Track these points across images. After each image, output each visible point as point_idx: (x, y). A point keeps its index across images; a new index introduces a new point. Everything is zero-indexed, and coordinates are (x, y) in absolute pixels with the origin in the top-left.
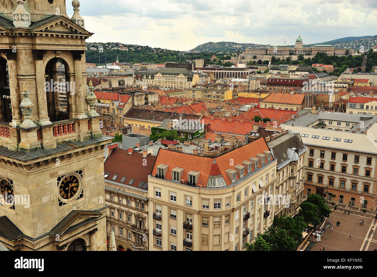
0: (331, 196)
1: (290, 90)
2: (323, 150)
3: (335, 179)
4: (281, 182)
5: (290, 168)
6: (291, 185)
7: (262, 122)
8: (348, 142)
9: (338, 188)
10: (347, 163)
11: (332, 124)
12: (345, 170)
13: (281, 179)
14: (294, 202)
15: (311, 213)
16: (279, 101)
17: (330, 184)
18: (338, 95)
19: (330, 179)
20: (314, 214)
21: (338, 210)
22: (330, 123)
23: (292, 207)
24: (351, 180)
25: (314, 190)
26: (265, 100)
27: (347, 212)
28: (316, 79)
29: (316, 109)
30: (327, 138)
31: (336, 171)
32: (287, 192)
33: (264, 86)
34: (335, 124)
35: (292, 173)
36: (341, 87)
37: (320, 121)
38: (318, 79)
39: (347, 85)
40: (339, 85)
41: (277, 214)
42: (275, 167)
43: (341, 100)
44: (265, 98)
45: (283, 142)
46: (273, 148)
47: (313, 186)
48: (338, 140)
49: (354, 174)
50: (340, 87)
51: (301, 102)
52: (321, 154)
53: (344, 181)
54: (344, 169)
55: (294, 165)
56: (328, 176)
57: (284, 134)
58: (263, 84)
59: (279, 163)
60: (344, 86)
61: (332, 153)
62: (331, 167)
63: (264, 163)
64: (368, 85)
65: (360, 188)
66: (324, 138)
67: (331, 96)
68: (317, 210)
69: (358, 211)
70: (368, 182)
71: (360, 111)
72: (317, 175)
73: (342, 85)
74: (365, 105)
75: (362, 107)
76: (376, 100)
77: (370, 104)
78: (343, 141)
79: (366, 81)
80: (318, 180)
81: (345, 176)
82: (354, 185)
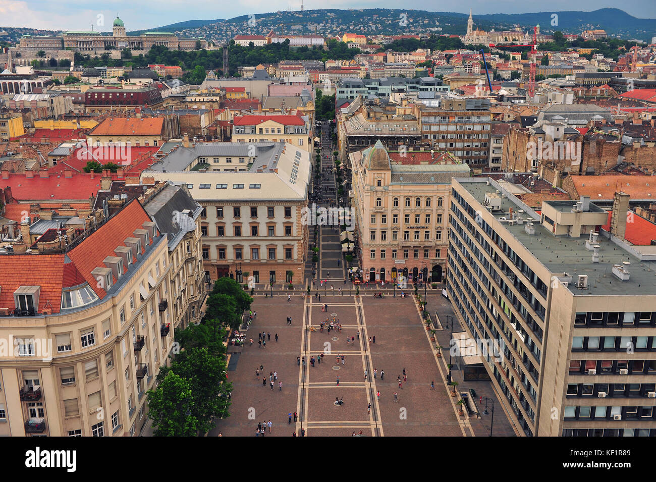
0: (241, 276)
1: (135, 112)
2: (219, 205)
3: (243, 249)
4: (176, 271)
5: (185, 244)
6: (190, 271)
7: (109, 172)
8: (255, 188)
9: (249, 261)
10: (258, 220)
11: (218, 162)
12: (256, 231)
13: (175, 266)
14: (198, 299)
15: (227, 311)
16: (121, 133)
17: (237, 257)
18: (211, 114)
19: (236, 249)
21: (255, 294)
22: (216, 161)
23: (196, 307)
24: (266, 246)
25: (214, 272)
26: (94, 133)
27: (269, 294)
28: (166, 91)
29: (191, 140)
30: (223, 186)
31: (243, 235)
32: (186, 284)
33: (79, 107)
34: (223, 161)
35: (189, 253)
36: (210, 101)
37: (200, 160)
38: (169, 90)
39: (218, 98)
40: (206, 99)
41: (177, 325)
42: (166, 249)
43: (218, 123)
44: (94, 129)
45: (166, 202)
46: (155, 216)
47: (213, 265)
48: (240, 186)
49: (269, 236)
50: (208, 102)
51: (159, 131)
52: (218, 212)
53: (257, 249)
54: (255, 231)
55: (191, 238)
56: (233, 246)
57: (163, 189)
58: (77, 103)
59: (170, 238)
60: (214, 100)
61: (235, 209)
62: (236, 230)
63: (148, 245)
64: (246, 96)
65: (280, 254)
66: (220, 186)
67: (203, 117)
68: (235, 303)
69: (283, 289)
70: (290, 243)
71: (251, 138)
72: (215, 248)
73: (210, 98)
74: (258, 127)
75: (254, 131)
76: (271, 118)
77: (263, 125)
78: (247, 187)
79: (241, 90)
80: (218, 254)
81: (258, 240)
82: (272, 251)
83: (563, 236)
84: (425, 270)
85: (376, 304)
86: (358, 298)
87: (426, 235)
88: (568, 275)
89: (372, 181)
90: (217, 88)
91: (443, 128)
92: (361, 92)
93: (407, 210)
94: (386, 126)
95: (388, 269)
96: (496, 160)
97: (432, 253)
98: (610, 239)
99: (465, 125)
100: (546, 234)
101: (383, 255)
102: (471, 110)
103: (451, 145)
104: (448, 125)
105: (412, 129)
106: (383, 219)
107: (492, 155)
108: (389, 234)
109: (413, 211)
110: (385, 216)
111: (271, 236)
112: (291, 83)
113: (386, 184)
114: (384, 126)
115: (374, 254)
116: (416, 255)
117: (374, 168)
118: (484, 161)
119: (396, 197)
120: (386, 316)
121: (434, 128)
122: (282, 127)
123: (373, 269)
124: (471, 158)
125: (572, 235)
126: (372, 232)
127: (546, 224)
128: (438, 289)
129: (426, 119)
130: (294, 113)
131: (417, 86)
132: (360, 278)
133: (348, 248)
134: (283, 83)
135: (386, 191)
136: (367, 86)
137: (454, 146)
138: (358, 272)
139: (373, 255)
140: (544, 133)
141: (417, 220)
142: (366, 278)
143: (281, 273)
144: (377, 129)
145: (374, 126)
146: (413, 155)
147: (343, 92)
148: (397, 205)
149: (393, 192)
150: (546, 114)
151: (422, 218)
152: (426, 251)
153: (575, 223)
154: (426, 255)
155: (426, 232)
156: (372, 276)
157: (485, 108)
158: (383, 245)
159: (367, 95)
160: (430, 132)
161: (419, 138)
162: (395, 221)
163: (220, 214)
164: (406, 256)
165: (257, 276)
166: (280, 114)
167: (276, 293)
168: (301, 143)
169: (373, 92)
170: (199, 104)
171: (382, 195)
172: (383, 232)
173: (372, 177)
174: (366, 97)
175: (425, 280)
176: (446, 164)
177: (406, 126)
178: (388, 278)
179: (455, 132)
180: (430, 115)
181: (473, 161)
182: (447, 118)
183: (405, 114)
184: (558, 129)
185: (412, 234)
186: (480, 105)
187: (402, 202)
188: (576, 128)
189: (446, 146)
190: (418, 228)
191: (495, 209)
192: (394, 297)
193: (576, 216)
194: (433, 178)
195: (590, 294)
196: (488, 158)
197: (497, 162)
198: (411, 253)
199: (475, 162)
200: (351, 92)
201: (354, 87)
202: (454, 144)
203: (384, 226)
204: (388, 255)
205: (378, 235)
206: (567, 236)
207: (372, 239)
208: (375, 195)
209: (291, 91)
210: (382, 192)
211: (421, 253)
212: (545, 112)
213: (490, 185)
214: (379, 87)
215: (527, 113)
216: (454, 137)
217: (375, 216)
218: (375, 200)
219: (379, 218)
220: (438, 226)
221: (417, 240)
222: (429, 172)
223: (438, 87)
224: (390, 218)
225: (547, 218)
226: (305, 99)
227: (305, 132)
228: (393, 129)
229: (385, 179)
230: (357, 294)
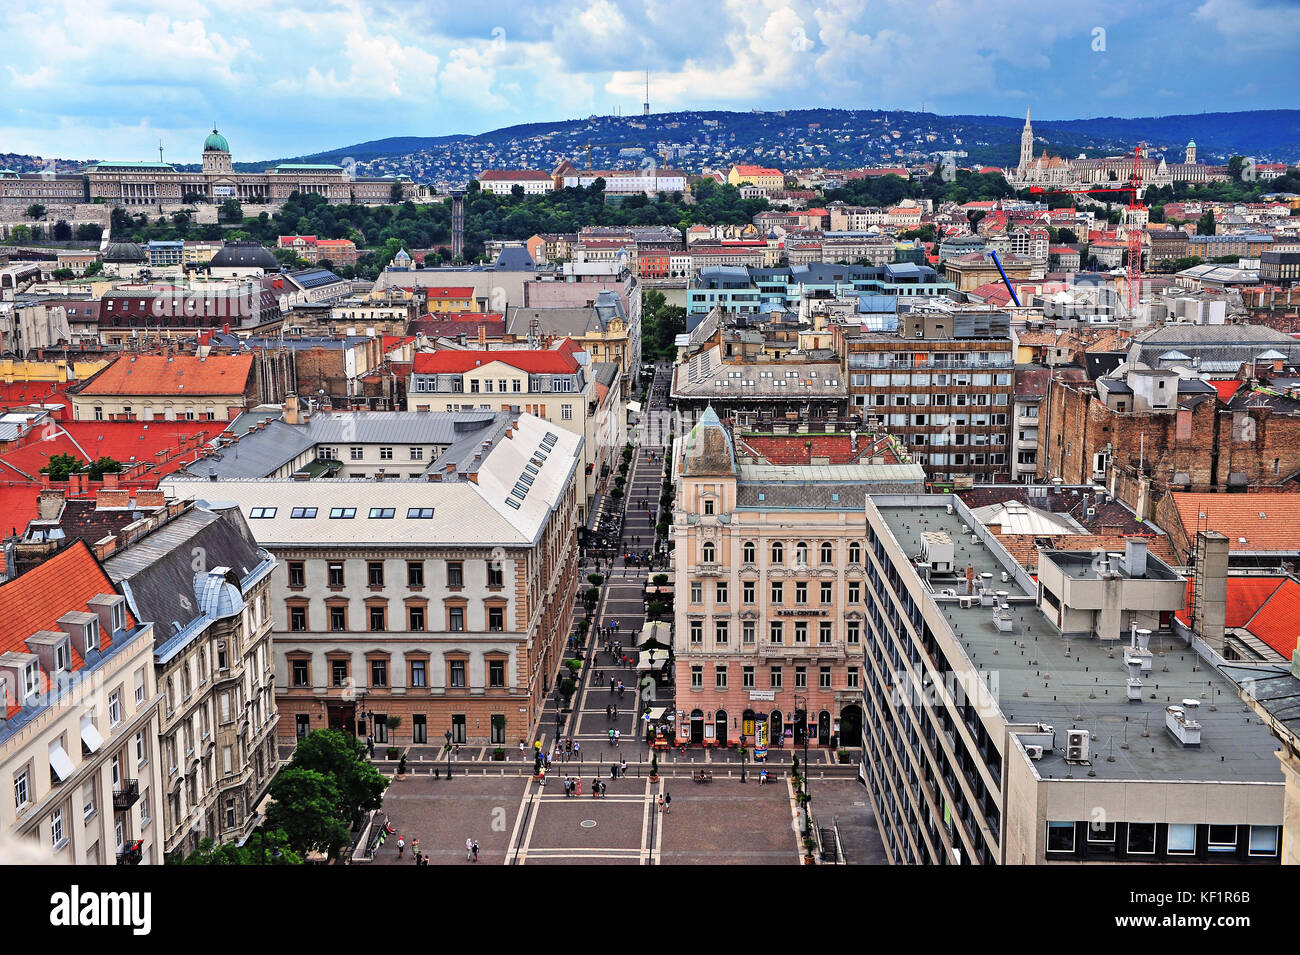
0: (384, 728)
1: (197, 342)
2: (335, 557)
3: (389, 661)
4: (179, 712)
5: (212, 649)
6: (226, 713)
7: (85, 479)
8: (420, 517)
9: (403, 691)
10: (424, 593)
11: (361, 457)
12: (421, 619)
13: (178, 700)
14: (243, 782)
15: (310, 809)
16: (152, 389)
17: (375, 681)
18: (374, 347)
19: (374, 663)
20: (325, 807)
21: (410, 772)
22: (357, 454)
23: (237, 802)
24: (445, 654)
25: (320, 717)
26: (90, 389)
27: (443, 772)
28: (292, 295)
29: (304, 407)
30: (347, 513)
31: (390, 629)
32: (212, 745)
33: (86, 332)
34: (372, 455)
35: (223, 669)
36: (386, 319)
37: (318, 451)
38: (300, 293)
39: (404, 312)
40: (377, 313)
41: (176, 844)
42: (149, 658)
43: (389, 367)
44: (91, 379)
45: (172, 548)
46: (131, 582)
47: (316, 700)
48: (386, 513)
49: (451, 631)
50: (382, 320)
51: (240, 386)
52: (332, 573)
53: (423, 662)
54: (417, 618)
55: (229, 634)
56: (366, 654)
57: (176, 518)
58: (81, 323)
59: (163, 636)
60: (397, 316)
61: (371, 566)
62: (373, 617)
63: (95, 649)
64: (475, 307)
65: (477, 675)
66: (337, 513)
67: (350, 354)
68: (334, 791)
69: (480, 760)
70: (501, 647)
71: (453, 402)
72: (324, 658)
73: (387, 311)
74: (468, 377)
75: (458, 388)
76: (501, 357)
77: (481, 373)
78: (401, 514)
79: (465, 293)
80: (331, 674)
81: (424, 641)
82: (457, 666)
83: (1079, 637)
84: (824, 716)
85: (696, 799)
86: (655, 782)
87: (822, 632)
88: (1046, 727)
89: (692, 501)
90: (409, 290)
91: (900, 380)
92: (742, 298)
93: (776, 570)
94: (766, 377)
95: (734, 714)
96: (1028, 455)
97: (839, 675)
98: (1190, 644)
99: (952, 372)
100: (1048, 631)
101: (721, 680)
102: (965, 338)
103: (920, 420)
104: (911, 372)
105: (827, 383)
106: (719, 592)
107: (1018, 444)
108: (735, 629)
109: (790, 574)
110: (724, 585)
111: (457, 631)
112: (579, 278)
113: (726, 509)
114: (763, 375)
115: (700, 676)
116: (800, 681)
117: (697, 472)
118: (999, 459)
119: (749, 539)
120: (714, 829)
121: (879, 380)
122: (523, 377)
123: (697, 712)
124: (969, 450)
125: (1102, 634)
126: (694, 624)
127: (1046, 606)
128: (852, 764)
129: (861, 360)
130: (556, 345)
131: (879, 283)
132: (670, 736)
133: (652, 661)
134: (561, 278)
135: (724, 527)
136: (759, 284)
137: (926, 421)
138: (664, 719)
139: (697, 679)
140: (1130, 392)
141: (802, 596)
142: (683, 735)
143: (478, 719)
144: (744, 383)
145: (738, 375)
146: (809, 443)
147: (702, 298)
148: (752, 560)
149: (741, 530)
150: (1146, 347)
151: (814, 591)
152: (824, 669)
153: (1107, 604)
154: (825, 681)
155: (823, 624)
156: (697, 728)
157: (1000, 334)
158: (722, 655)
159: (758, 304)
160: (871, 390)
161: (842, 405)
162: (749, 596)
163: (336, 579)
164: (776, 681)
165: (423, 725)
166: (525, 348)
167: (460, 768)
168: (567, 414)
169: (774, 299)
170: (360, 325)
171: (715, 534)
172: (720, 624)
173: (693, 493)
174: (755, 308)
175: (824, 741)
176: (871, 463)
177: (813, 374)
178: (733, 737)
179: (929, 390)
180: (869, 349)
181: (973, 457)
182: (909, 356)
183: (816, 348)
184: (1162, 385)
185: (789, 629)
186: (987, 326)
187: (763, 552)
188: (1210, 381)
189: (908, 422)
190: (804, 614)
191: (941, 569)
192: (743, 781)
193: (1108, 587)
194: (836, 497)
195: (1092, 775)
196: (1009, 450)
197: (1032, 461)
198: (788, 674)
199: (979, 461)
200: (720, 296)
201: (728, 286)
202: (926, 417)
203: (721, 609)
204: (734, 678)
205: (709, 630)
206: (1091, 637)
207: (693, 639)
208: (699, 535)
209: (579, 294)
210: (716, 528)
211: (812, 674)
212: (1143, 343)
213: (955, 512)
214: (789, 286)
215: (1103, 346)
216: (927, 402)
217: (700, 585)
218: (700, 546)
219: (709, 591)
220: (851, 609)
221: (801, 644)
222: (827, 481)
223: (926, 287)
224: (735, 591)
225: (1049, 595)
226: (606, 313)
227: (576, 389)
228: (783, 383)
229: (722, 498)
230: (653, 774)
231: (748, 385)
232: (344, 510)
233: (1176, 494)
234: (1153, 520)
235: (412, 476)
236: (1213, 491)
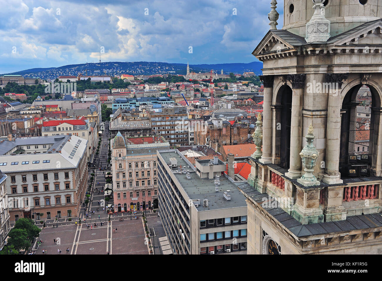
0: (39, 216)
2: (24, 175)
8: (46, 162)
9: (44, 206)
10: (48, 181)
11: (30, 148)
14: (1, 234)
15: (20, 239)
17: (36, 204)
18: (32, 120)
19: (36, 200)
20: (24, 238)
21: (47, 226)
22: (28, 148)
24: (54, 196)
25: (21, 215)
27: (55, 226)
28: (9, 108)
29: (13, 137)
30: (26, 163)
31: (40, 191)
34: (33, 148)
36: (35, 113)
37: (18, 147)
38: (11, 108)
39: (40, 111)
40: (33, 112)
43: (37, 125)
47: (20, 211)
48: (37, 162)
49: (56, 190)
50: (34, 114)
53: (49, 199)
54: (47, 188)
56: (33, 198)
60: (38, 112)
61: (33, 175)
62: (35, 188)
64: (59, 110)
65: (63, 201)
66: (24, 163)
67: (26, 123)
69: (65, 222)
70: (69, 193)
71: (54, 133)
73: (35, 111)
74: (57, 127)
75: (55, 129)
76: (65, 122)
77: (61, 126)
78: (41, 162)
79: (56, 106)
81: (49, 193)
82: (58, 199)
83: (205, 179)
84: (150, 202)
85: (120, 225)
86: (110, 222)
87: (148, 183)
88: (199, 200)
89: (116, 154)
90: (41, 106)
91: (163, 123)
92: (126, 105)
93: (137, 169)
95: (128, 204)
96: (192, 139)
97: (153, 193)
98: (228, 178)
99: (175, 121)
100: (198, 178)
101: (125, 196)
102: (177, 113)
103: (168, 132)
104: (165, 121)
105: (147, 125)
106: (123, 175)
107: (190, 137)
108: (128, 184)
109: (140, 170)
110: (125, 174)
111: (57, 190)
112: (85, 102)
113: (124, 155)
114: (131, 123)
115: (120, 196)
116: (143, 195)
117: (117, 147)
118: (186, 140)
119: (130, 162)
120: (125, 232)
121: (158, 124)
122: (72, 126)
123: (119, 204)
124: (179, 138)
125: (210, 178)
126: (118, 183)
127: (198, 173)
128: (157, 213)
129: (154, 119)
130: (80, 118)
131: (157, 101)
132: (113, 211)
133: (108, 193)
134: (81, 102)
135: (124, 160)
136: (129, 102)
137: (169, 133)
138: (111, 207)
139: (119, 197)
140: (213, 124)
141: (143, 175)
142: (116, 210)
143: (64, 211)
144: (127, 125)
145: (125, 124)
146: (143, 139)
147: (116, 106)
148: (131, 167)
149: (128, 160)
150: (216, 114)
151: (146, 173)
152: (149, 191)
153: (210, 171)
154: (149, 194)
155: (148, 181)
156: (120, 208)
157: (185, 112)
158: (125, 190)
159: (129, 107)
160: (157, 126)
161: (150, 130)
162: (130, 176)
163: (24, 179)
164: (138, 195)
165: (50, 214)
166: (72, 119)
167: (60, 224)
168: (84, 135)
169: (133, 106)
170: (28, 115)
171: (122, 162)
172: (124, 183)
173: (116, 152)
174: (129, 108)
175: (150, 208)
176: (157, 143)
177: (143, 123)
178: (128, 209)
179: (170, 125)
180: (156, 116)
181: (180, 140)
182: (165, 118)
183: (144, 117)
184: (219, 122)
185: (140, 183)
186: (182, 111)
187: (133, 165)
188: (229, 121)
189: (165, 133)
190: (144, 179)
191: (174, 166)
192: (131, 219)
193: (210, 167)
194: (150, 151)
195: (209, 209)
196: (188, 138)
197: (193, 140)
198: (141, 193)
199: (182, 141)
200: (120, 105)
201: (122, 103)
202: (169, 131)
203: (124, 179)
204: (128, 195)
205: (121, 185)
206: (207, 179)
207: (118, 187)
208: (118, 162)
209: (85, 106)
210: (122, 160)
211: (146, 193)
212: (215, 113)
213: (177, 153)
214: (136, 103)
215: (206, 114)
216: (169, 128)
217: (119, 174)
218: (118, 165)
219: (121, 175)
220: (155, 177)
221: (143, 186)
222: (147, 148)
223: (168, 102)
224: (127, 175)
225: (198, 170)
226: (92, 110)
227: (86, 129)
228: (136, 125)
229: (123, 153)
230: (109, 220)
231: (128, 126)
232: (25, 162)
233: (223, 146)
234: (219, 152)
235: (44, 152)
236: (231, 145)
